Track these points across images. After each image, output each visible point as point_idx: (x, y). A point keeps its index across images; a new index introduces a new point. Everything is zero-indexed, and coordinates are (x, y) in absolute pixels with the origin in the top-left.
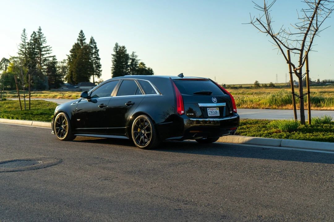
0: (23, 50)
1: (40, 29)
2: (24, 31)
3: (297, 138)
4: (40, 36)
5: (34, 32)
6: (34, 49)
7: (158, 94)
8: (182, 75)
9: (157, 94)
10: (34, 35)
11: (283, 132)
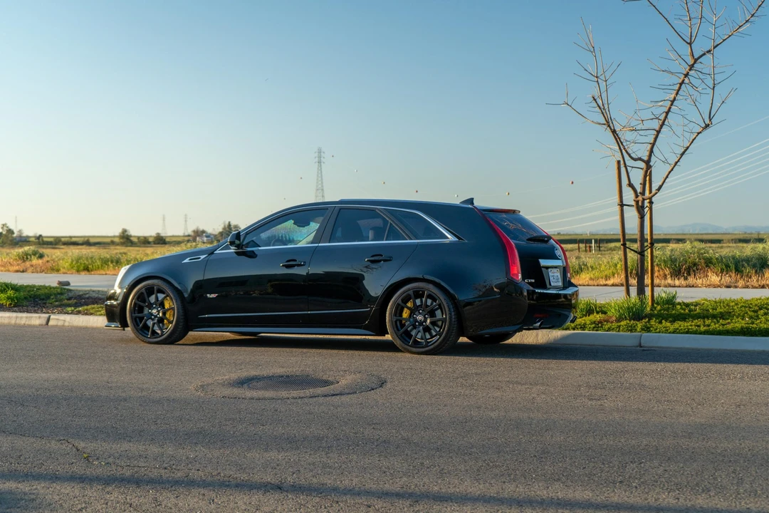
3: (671, 330)
7: (450, 238)
8: (471, 201)
9: (448, 238)
11: (619, 320)
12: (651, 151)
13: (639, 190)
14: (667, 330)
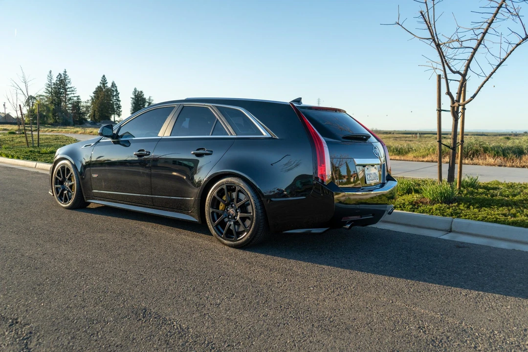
0: (49, 89)
1: (65, 72)
2: (50, 72)
4: (65, 78)
5: (60, 74)
6: (60, 88)
7: (266, 134)
10: (59, 77)
11: (433, 202)
12: (468, 67)
13: (455, 97)
14: (476, 217)
